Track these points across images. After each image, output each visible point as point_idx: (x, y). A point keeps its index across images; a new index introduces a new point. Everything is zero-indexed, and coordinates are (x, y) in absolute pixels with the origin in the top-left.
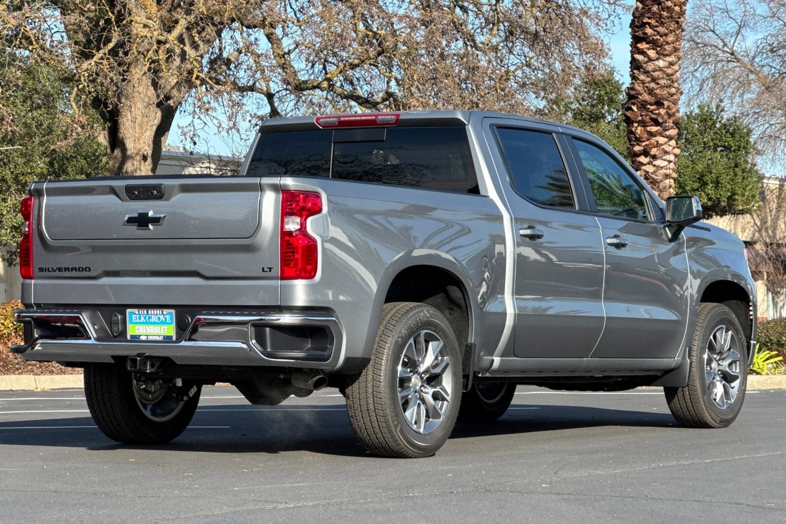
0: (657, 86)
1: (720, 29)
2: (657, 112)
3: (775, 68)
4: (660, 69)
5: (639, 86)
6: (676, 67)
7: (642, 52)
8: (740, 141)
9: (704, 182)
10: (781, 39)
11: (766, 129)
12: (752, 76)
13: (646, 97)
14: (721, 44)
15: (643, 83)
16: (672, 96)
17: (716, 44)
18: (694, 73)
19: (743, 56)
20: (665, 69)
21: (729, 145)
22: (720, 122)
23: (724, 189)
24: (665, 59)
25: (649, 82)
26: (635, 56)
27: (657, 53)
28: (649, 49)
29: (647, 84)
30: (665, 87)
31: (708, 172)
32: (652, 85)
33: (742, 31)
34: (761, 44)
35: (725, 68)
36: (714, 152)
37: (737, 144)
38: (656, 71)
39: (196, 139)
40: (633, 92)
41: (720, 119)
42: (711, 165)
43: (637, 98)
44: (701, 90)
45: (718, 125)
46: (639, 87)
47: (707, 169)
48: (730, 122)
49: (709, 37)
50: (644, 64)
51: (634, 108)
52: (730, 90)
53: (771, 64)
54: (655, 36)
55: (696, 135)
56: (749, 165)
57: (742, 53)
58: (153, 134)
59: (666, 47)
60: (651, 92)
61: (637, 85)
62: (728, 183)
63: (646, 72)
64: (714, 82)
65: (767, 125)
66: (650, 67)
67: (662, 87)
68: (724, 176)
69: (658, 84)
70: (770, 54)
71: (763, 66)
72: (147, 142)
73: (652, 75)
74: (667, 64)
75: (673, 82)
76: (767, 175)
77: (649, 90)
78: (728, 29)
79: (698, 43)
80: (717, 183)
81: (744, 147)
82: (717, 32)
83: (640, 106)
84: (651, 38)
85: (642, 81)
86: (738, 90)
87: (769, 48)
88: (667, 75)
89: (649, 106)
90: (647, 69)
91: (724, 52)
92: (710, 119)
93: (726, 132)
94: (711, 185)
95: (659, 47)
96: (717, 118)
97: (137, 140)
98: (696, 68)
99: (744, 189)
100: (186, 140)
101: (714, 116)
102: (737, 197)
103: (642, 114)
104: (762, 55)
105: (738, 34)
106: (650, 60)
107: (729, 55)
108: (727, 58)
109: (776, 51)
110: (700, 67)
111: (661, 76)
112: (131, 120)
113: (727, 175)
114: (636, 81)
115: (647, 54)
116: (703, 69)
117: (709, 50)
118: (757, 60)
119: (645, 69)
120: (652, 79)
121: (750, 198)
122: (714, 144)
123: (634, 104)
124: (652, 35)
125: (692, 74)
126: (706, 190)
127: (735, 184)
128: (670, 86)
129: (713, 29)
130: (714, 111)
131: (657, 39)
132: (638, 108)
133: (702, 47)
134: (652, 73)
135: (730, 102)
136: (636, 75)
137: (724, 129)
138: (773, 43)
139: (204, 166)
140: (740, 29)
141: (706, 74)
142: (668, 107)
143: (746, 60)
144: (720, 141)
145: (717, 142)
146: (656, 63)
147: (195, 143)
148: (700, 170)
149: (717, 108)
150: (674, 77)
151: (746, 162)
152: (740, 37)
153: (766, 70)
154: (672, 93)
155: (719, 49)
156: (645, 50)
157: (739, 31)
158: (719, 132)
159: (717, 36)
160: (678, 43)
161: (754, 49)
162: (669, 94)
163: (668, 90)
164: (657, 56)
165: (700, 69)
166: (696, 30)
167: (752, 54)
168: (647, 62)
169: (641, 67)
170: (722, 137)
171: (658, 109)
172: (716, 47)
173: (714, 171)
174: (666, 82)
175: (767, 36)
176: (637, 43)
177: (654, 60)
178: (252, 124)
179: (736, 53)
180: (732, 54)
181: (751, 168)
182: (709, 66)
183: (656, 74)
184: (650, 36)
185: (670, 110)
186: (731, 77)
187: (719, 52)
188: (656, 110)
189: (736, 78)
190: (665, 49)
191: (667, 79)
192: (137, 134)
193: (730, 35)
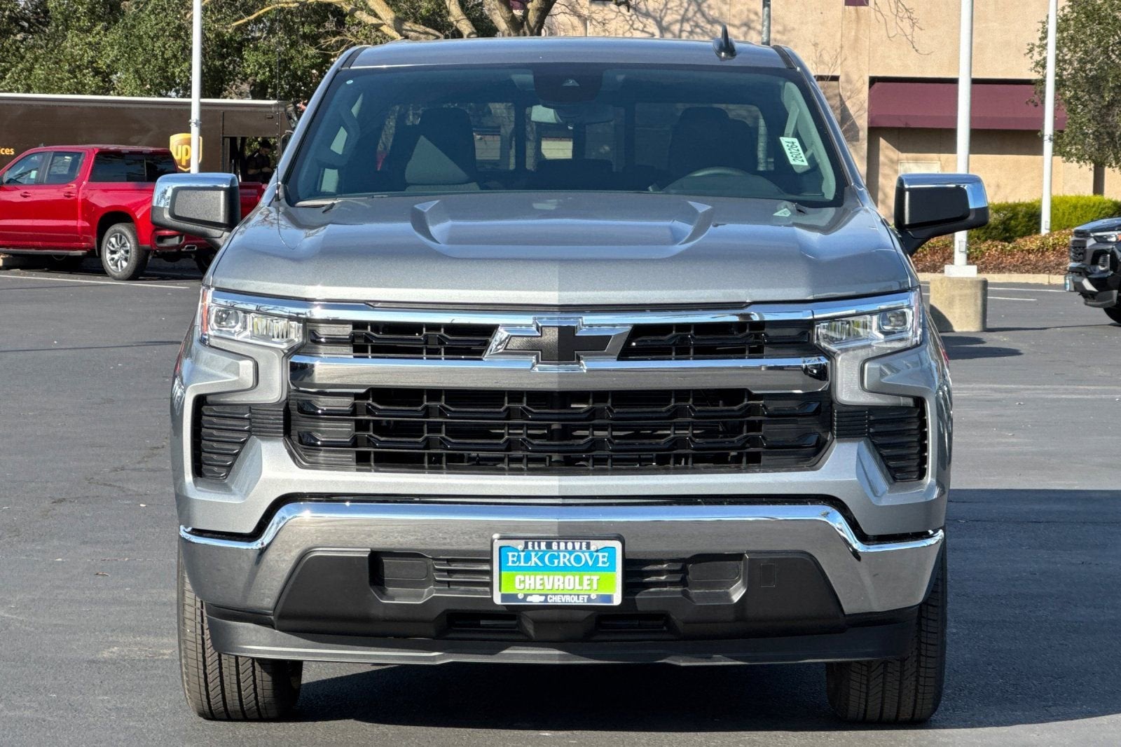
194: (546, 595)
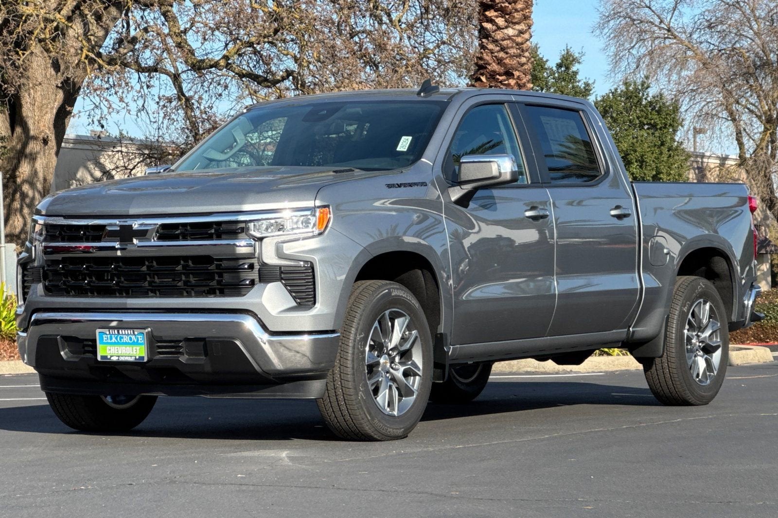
0: (506, 56)
1: (656, 5)
2: (506, 82)
3: (713, 44)
4: (509, 38)
5: (487, 55)
6: (526, 36)
7: (490, 20)
8: (667, 118)
9: (628, 161)
10: (719, 15)
11: (703, 108)
12: (689, 53)
13: (495, 67)
14: (657, 21)
15: (492, 53)
16: (522, 66)
17: (652, 20)
18: (631, 50)
19: (680, 32)
20: (514, 38)
21: (655, 122)
22: (646, 99)
23: (649, 168)
24: (514, 27)
25: (498, 52)
26: (483, 24)
27: (506, 21)
28: (497, 17)
29: (496, 54)
30: (514, 56)
31: (633, 150)
32: (502, 55)
33: (679, 7)
34: (699, 20)
35: (662, 44)
36: (640, 130)
37: (663, 121)
38: (505, 40)
39: (104, 122)
40: (481, 62)
41: (645, 96)
42: (636, 144)
43: (486, 68)
44: (637, 67)
45: (644, 102)
46: (487, 57)
47: (631, 148)
48: (656, 99)
49: (645, 13)
50: (493, 32)
51: (483, 79)
52: (667, 67)
53: (709, 40)
54: (503, 3)
55: (622, 113)
56: (676, 143)
57: (678, 30)
58: (53, 117)
59: (515, 14)
60: (500, 62)
61: (485, 54)
62: (653, 161)
63: (495, 41)
64: (651, 59)
65: (703, 103)
66: (499, 35)
67: (512, 57)
68: (649, 154)
69: (507, 53)
70: (707, 30)
71: (701, 43)
72: (47, 125)
73: (500, 44)
74: (516, 32)
75: (523, 51)
76: (708, 154)
77: (498, 60)
78: (664, 5)
79: (634, 20)
80: (642, 162)
81: (671, 125)
82: (653, 8)
83: (489, 77)
84: (499, 5)
85: (490, 50)
86: (675, 67)
87: (706, 24)
88: (517, 44)
89: (498, 77)
90: (495, 38)
91: (660, 28)
92: (636, 97)
93: (652, 110)
94: (636, 164)
95: (508, 14)
96: (643, 95)
97: (36, 123)
98: (632, 45)
99: (669, 167)
100: (93, 123)
101: (639, 94)
102: (661, 176)
103: (491, 84)
104: (700, 32)
105: (674, 10)
106: (499, 28)
107: (666, 32)
108: (664, 34)
109: (714, 27)
110: (636, 44)
111: (510, 45)
112: (30, 103)
113: (652, 153)
114: (484, 50)
115: (495, 22)
116: (640, 46)
117: (645, 26)
118: (695, 36)
119: (493, 38)
120: (501, 48)
121: (677, 177)
122: (640, 121)
123: (482, 74)
124: (501, 3)
125: (629, 52)
126: (631, 169)
127: (660, 163)
128: (520, 55)
129: (649, 5)
130: (640, 87)
131: (505, 6)
132: (487, 78)
133: (639, 23)
134: (501, 42)
135: (667, 79)
136: (485, 44)
137: (650, 106)
138: (711, 19)
139: (115, 150)
140: (676, 4)
141: (643, 51)
142: (518, 77)
143: (683, 36)
144: (645, 118)
145: (643, 119)
146: (505, 31)
147: (102, 127)
148: (625, 149)
149: (643, 85)
150: (524, 46)
151: (673, 140)
152: (676, 13)
153: (704, 46)
154: (523, 62)
155: (656, 26)
156: (493, 18)
157: (676, 7)
158: (644, 109)
159: (653, 11)
160: (527, 11)
161: (691, 25)
162: (519, 63)
163: (518, 59)
164: (506, 24)
165: (637, 46)
166: (632, 6)
167: (689, 30)
168: (496, 30)
169: (490, 36)
170: (647, 114)
171: (507, 80)
172: (652, 23)
173: (639, 149)
174: (515, 51)
175: (704, 12)
176: (485, 10)
177: (503, 29)
178: (160, 106)
179: (673, 30)
180: (669, 30)
181: (677, 146)
182: (646, 43)
183: (505, 43)
184: (498, 3)
185: (520, 80)
186: (668, 54)
187: (656, 28)
188: (505, 81)
189: (673, 55)
190: (514, 17)
191: (517, 48)
192: (37, 117)
193: (666, 11)
194: (119, 356)
